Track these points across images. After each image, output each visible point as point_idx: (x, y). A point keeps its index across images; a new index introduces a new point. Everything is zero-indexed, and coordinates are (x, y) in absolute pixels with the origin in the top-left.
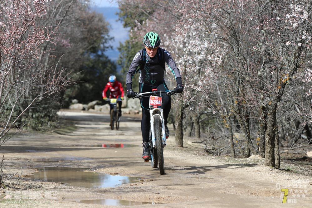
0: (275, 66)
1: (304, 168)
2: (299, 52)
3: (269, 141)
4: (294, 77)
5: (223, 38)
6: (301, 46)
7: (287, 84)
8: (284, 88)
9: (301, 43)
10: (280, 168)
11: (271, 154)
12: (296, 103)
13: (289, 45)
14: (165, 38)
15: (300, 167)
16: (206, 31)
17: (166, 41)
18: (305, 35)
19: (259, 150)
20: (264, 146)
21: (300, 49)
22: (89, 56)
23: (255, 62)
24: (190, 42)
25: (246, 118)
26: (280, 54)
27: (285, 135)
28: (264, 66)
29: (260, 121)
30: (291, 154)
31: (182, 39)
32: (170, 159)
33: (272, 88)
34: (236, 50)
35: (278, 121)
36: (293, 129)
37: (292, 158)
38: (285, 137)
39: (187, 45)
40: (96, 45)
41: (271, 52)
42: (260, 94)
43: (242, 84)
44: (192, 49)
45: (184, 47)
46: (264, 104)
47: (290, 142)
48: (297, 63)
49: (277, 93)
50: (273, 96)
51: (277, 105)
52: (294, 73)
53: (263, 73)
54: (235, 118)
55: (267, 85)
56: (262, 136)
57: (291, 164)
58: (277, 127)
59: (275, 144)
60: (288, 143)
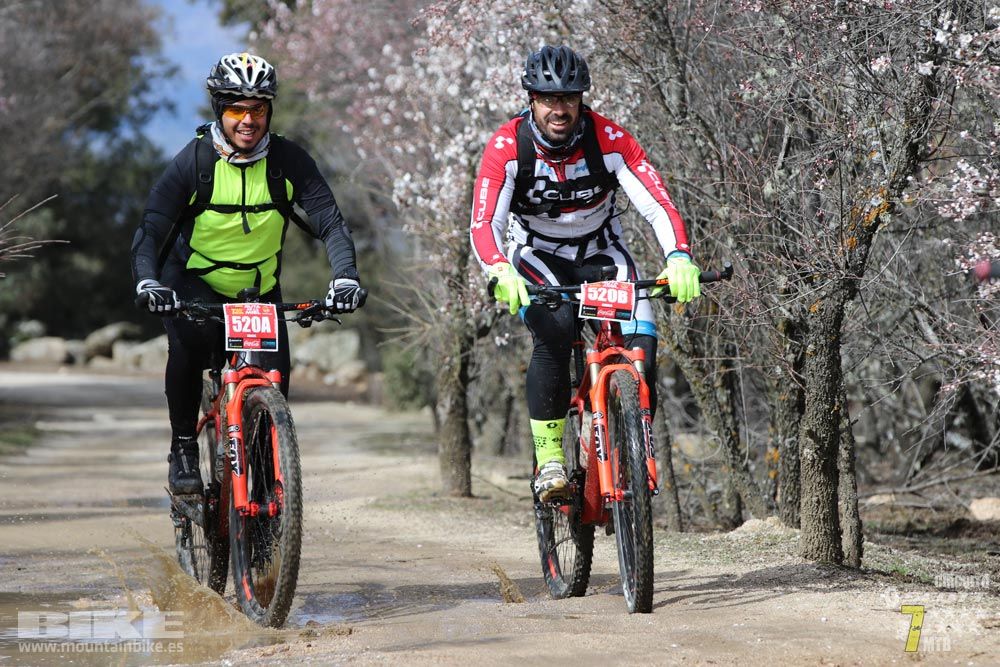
0: (832, 157)
1: (958, 565)
2: (924, 99)
3: (813, 461)
4: (906, 197)
5: (619, 50)
6: (930, 73)
7: (880, 228)
8: (869, 243)
9: (930, 63)
10: (862, 567)
11: (827, 510)
12: (920, 307)
13: (884, 71)
14: (390, 60)
15: (944, 561)
16: (550, 27)
17: (394, 72)
18: (946, 27)
19: (778, 499)
20: (796, 480)
21: (930, 85)
22: (85, 146)
23: (750, 143)
24: (490, 71)
25: (723, 370)
26: (850, 110)
27: (882, 438)
28: (787, 159)
29: (776, 382)
30: (906, 512)
31: (456, 63)
32: (419, 546)
33: (819, 245)
34: (673, 100)
35: (850, 378)
36: (912, 411)
37: (909, 525)
38: (884, 444)
39: (476, 84)
40: (109, 98)
41: (812, 100)
42: (775, 273)
43: (700, 234)
44: (495, 101)
45: (466, 92)
46: (790, 310)
47: (902, 466)
48: (918, 142)
49: (842, 265)
50: (824, 276)
51: (843, 315)
52: (906, 184)
53: (784, 187)
54: (677, 372)
55: (800, 237)
56: (788, 440)
57: (905, 549)
58: (847, 404)
59: (838, 471)
60: (894, 467)
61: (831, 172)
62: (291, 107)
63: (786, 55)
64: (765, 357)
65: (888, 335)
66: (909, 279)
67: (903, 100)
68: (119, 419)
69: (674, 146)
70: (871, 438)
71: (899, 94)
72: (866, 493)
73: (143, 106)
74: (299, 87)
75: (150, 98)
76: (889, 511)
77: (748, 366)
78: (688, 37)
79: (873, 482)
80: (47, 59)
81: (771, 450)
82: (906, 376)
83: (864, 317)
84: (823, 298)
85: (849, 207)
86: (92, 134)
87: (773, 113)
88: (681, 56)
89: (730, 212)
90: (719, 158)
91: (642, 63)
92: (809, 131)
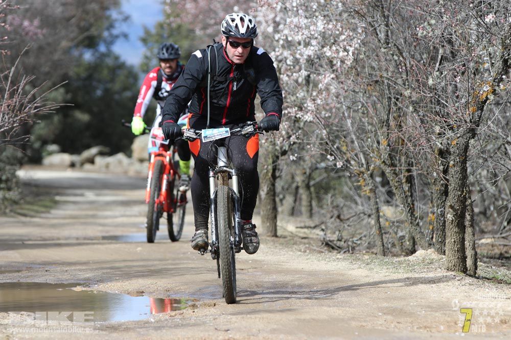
0: (464, 65)
3: (452, 221)
4: (502, 86)
5: (355, 10)
7: (488, 102)
8: (482, 110)
10: (477, 275)
11: (459, 246)
12: (508, 142)
13: (491, 22)
19: (434, 240)
20: (444, 230)
22: (81, 55)
23: (422, 58)
24: (288, 20)
25: (407, 174)
26: (473, 41)
27: (488, 210)
28: (440, 67)
29: (433, 180)
30: (500, 247)
31: (272, 16)
32: (250, 262)
33: (456, 110)
34: (382, 36)
35: (471, 179)
36: (503, 196)
37: (501, 254)
38: (488, 213)
39: (281, 27)
40: (94, 31)
41: (454, 36)
42: (434, 125)
43: (396, 104)
44: (291, 36)
45: (276, 31)
46: (441, 144)
47: (497, 224)
48: (508, 58)
49: (468, 121)
50: (459, 127)
51: (469, 146)
52: (501, 80)
53: (438, 81)
54: (383, 174)
55: (447, 106)
56: (439, 210)
57: (499, 266)
58: (470, 192)
59: (465, 226)
60: (494, 224)
61: (463, 73)
62: (187, 37)
63: (441, 13)
64: (428, 167)
65: (491, 157)
66: (503, 128)
67: (501, 37)
68: (98, 195)
69: (383, 59)
70: (482, 209)
71: (499, 34)
72: (479, 238)
73: (111, 35)
74: (191, 27)
75: (115, 32)
76: (491, 247)
77: (419, 172)
78: (390, 4)
79: (483, 232)
80: (63, 12)
81: (430, 215)
82: (500, 178)
83: (479, 147)
84: (458, 138)
85: (472, 91)
86: (85, 50)
87: (433, 43)
88: (386, 13)
89: (411, 93)
90: (405, 65)
91: (366, 17)
92: (452, 52)
